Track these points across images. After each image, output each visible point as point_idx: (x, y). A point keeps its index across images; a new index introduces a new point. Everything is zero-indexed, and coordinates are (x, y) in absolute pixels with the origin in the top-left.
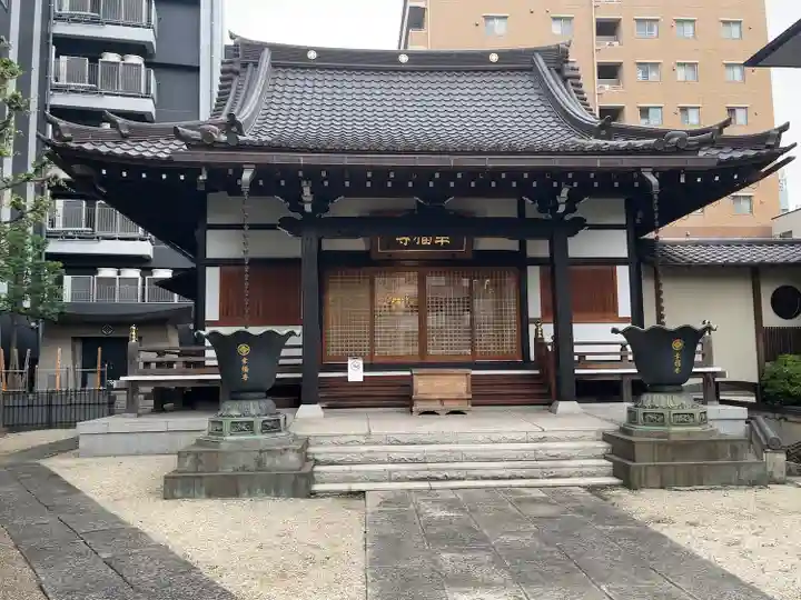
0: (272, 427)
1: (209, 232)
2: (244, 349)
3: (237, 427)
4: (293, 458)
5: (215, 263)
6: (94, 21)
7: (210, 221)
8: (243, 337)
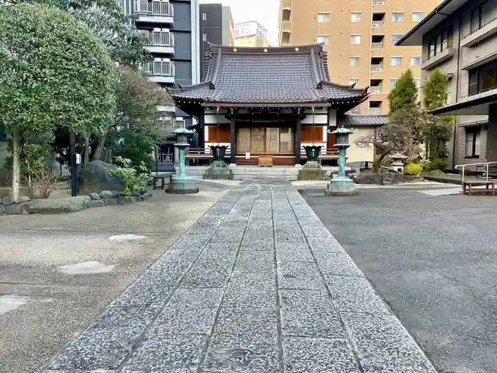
0: (224, 166)
1: (205, 116)
2: (218, 150)
3: (217, 166)
4: (229, 173)
5: (207, 124)
6: (150, 15)
7: (206, 112)
8: (218, 147)
